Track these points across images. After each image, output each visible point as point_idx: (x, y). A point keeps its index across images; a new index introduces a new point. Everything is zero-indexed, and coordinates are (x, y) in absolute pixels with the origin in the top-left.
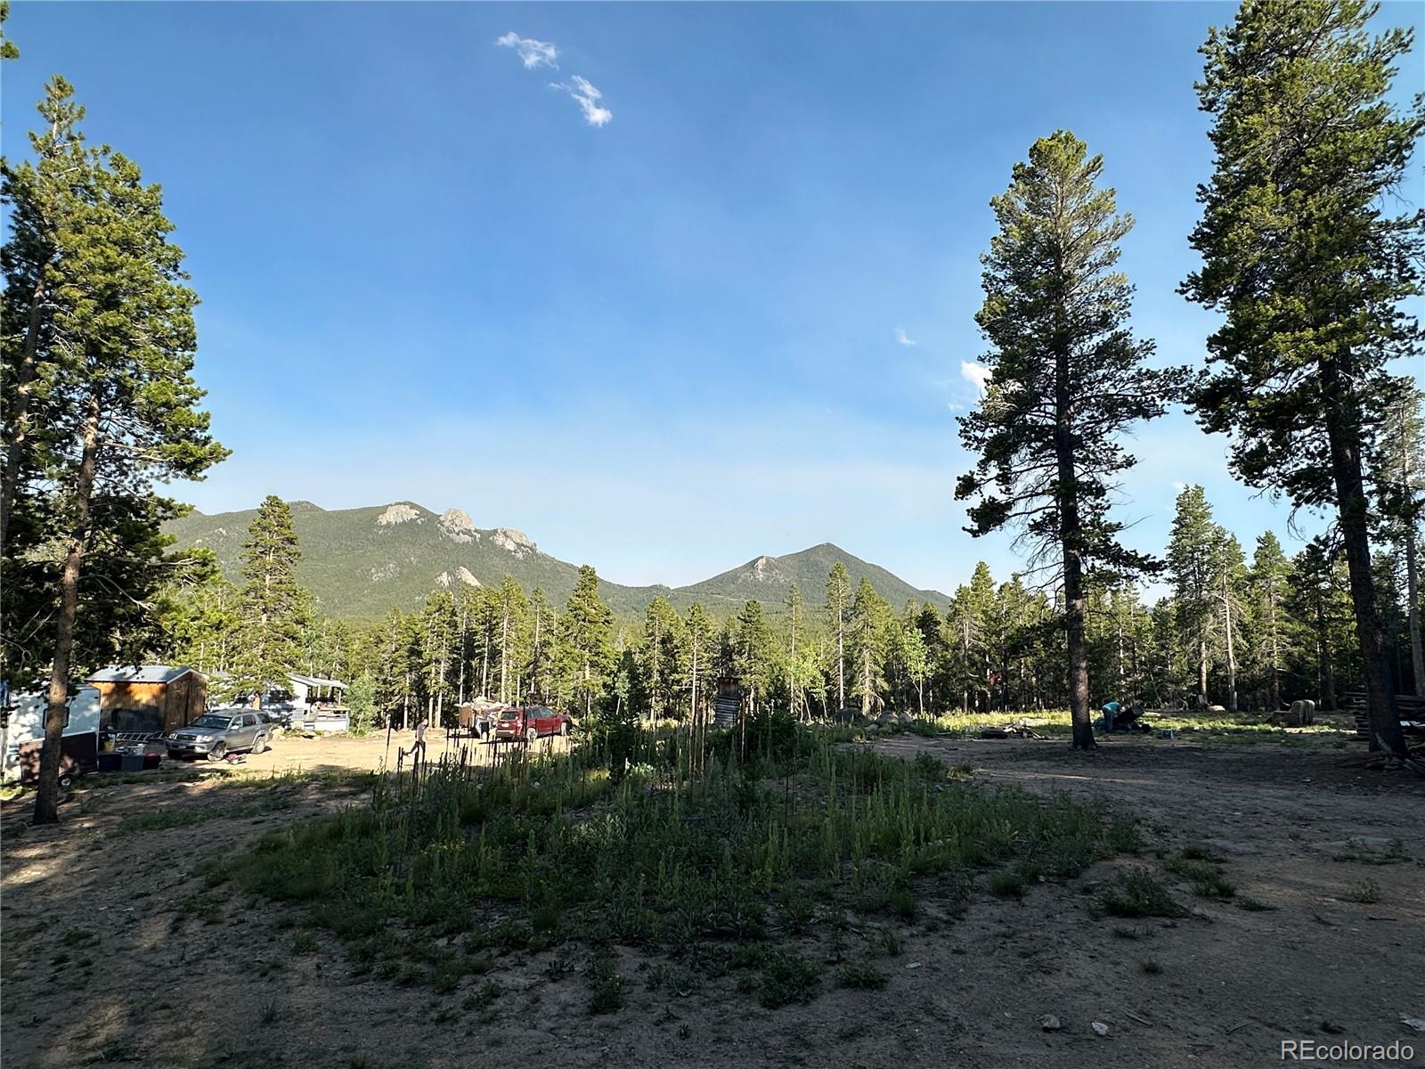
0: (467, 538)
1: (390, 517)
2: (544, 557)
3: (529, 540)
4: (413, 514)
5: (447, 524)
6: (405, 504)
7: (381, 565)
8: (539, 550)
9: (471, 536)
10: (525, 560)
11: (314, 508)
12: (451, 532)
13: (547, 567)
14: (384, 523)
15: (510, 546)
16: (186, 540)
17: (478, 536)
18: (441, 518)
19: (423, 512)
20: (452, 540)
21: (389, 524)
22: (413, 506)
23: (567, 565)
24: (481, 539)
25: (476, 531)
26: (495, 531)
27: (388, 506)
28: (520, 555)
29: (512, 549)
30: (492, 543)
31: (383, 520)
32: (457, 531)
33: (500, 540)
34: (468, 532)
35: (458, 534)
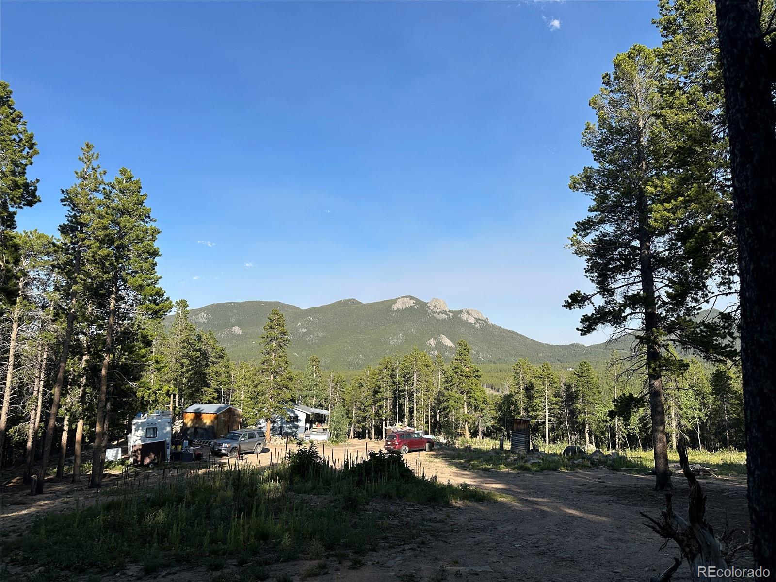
0: (444, 316)
1: (398, 306)
2: (494, 326)
3: (483, 316)
4: (412, 302)
5: (432, 308)
6: (406, 297)
7: (395, 334)
8: (491, 321)
9: (447, 315)
10: (482, 329)
11: (358, 302)
12: (434, 313)
13: (495, 333)
14: (396, 309)
15: (471, 320)
16: (293, 324)
17: (451, 314)
18: (428, 305)
19: (418, 301)
20: (435, 318)
21: (398, 309)
22: (411, 298)
23: (509, 331)
24: (452, 316)
25: (449, 311)
26: (461, 311)
27: (397, 299)
28: (478, 326)
29: (473, 322)
30: (460, 318)
31: (395, 307)
32: (438, 312)
33: (464, 316)
34: (445, 312)
35: (439, 314)
